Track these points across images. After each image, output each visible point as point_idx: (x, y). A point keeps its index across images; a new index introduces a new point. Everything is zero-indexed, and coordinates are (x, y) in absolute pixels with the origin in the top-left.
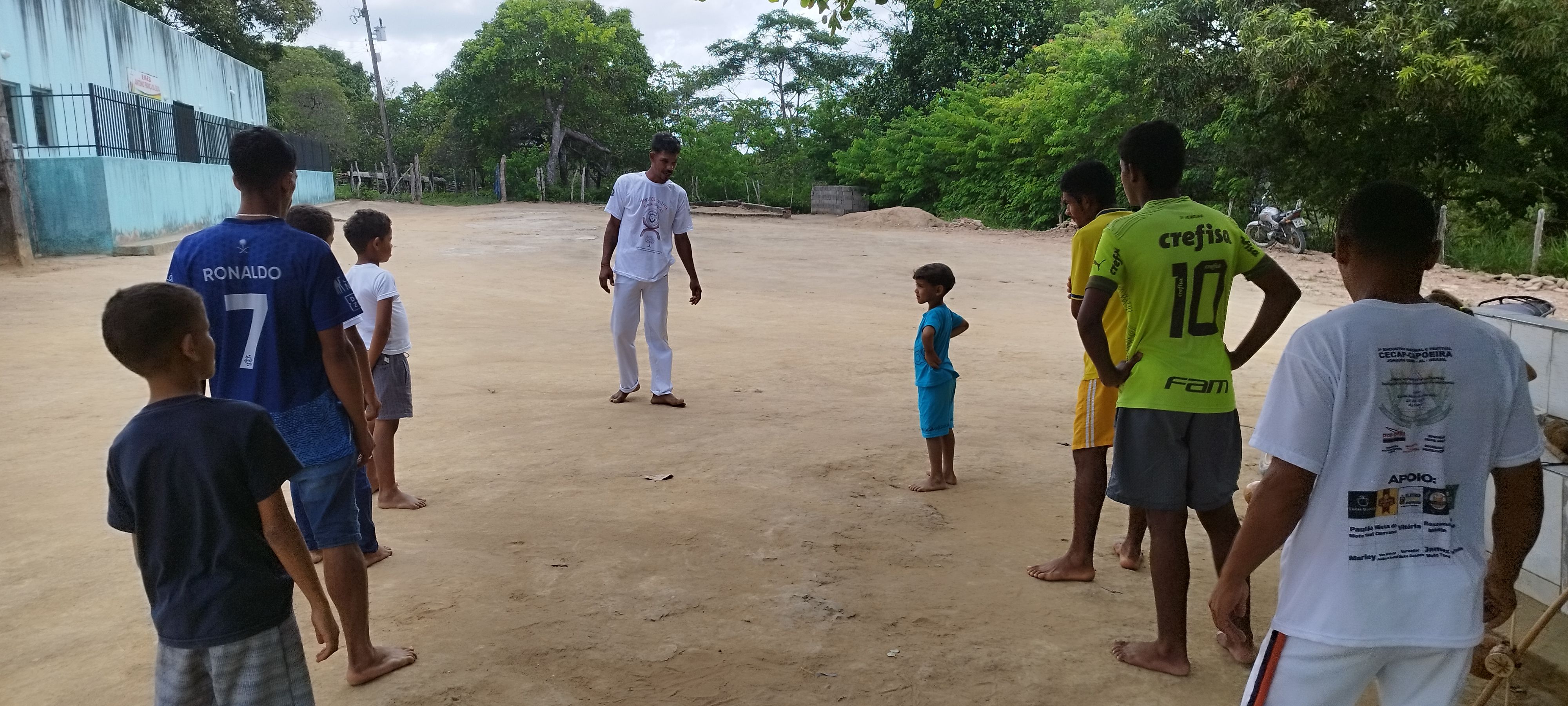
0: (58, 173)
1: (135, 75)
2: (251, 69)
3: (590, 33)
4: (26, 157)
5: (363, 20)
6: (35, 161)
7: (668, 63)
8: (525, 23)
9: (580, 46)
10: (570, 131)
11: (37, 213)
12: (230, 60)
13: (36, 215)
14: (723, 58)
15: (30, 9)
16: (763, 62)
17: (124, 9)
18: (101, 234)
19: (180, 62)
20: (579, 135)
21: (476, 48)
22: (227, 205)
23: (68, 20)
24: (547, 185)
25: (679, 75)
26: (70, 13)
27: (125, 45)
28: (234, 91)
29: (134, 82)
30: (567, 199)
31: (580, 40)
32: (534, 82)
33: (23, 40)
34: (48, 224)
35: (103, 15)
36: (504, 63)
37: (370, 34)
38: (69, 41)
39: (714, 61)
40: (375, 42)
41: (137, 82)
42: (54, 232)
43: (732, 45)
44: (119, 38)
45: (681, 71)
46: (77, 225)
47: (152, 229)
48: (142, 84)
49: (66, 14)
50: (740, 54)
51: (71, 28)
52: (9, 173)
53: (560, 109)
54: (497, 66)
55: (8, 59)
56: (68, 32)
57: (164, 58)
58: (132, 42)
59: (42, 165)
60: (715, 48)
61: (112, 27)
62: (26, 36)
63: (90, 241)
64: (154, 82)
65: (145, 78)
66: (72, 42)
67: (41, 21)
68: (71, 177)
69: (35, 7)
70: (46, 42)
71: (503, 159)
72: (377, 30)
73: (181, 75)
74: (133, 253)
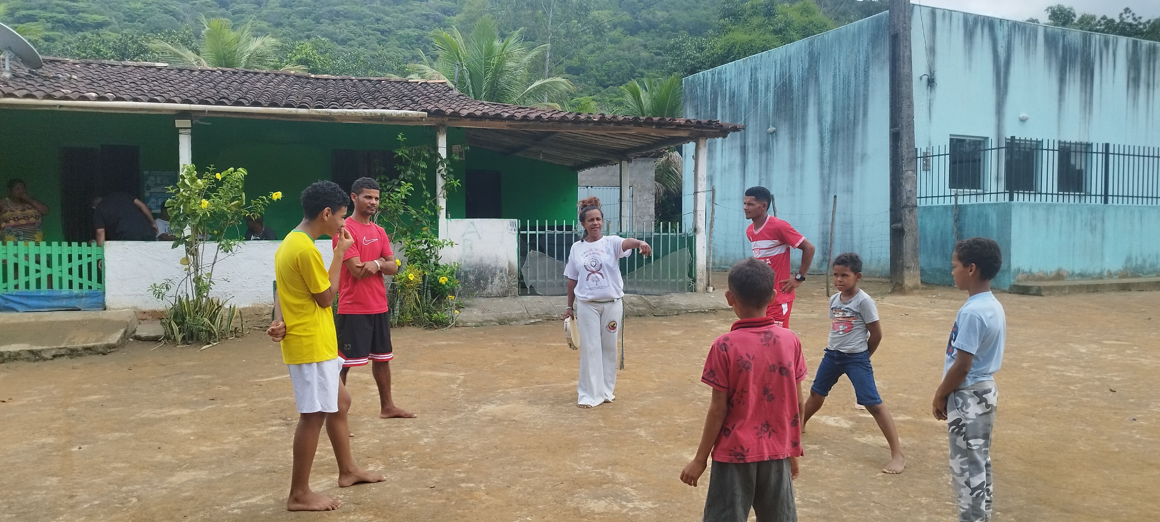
0: (979, 216)
4: (960, 202)
6: (966, 206)
15: (1074, 78)
23: (1134, 81)
26: (1139, 73)
33: (1056, 104)
38: (1131, 100)
47: (1098, 271)
49: (1132, 75)
52: (907, 217)
55: (1028, 122)
56: (1131, 90)
59: (969, 209)
62: (1061, 98)
66: (1135, 98)
67: (1089, 86)
68: (987, 219)
69: (1082, 73)
70: (1091, 102)
74: (1025, 291)
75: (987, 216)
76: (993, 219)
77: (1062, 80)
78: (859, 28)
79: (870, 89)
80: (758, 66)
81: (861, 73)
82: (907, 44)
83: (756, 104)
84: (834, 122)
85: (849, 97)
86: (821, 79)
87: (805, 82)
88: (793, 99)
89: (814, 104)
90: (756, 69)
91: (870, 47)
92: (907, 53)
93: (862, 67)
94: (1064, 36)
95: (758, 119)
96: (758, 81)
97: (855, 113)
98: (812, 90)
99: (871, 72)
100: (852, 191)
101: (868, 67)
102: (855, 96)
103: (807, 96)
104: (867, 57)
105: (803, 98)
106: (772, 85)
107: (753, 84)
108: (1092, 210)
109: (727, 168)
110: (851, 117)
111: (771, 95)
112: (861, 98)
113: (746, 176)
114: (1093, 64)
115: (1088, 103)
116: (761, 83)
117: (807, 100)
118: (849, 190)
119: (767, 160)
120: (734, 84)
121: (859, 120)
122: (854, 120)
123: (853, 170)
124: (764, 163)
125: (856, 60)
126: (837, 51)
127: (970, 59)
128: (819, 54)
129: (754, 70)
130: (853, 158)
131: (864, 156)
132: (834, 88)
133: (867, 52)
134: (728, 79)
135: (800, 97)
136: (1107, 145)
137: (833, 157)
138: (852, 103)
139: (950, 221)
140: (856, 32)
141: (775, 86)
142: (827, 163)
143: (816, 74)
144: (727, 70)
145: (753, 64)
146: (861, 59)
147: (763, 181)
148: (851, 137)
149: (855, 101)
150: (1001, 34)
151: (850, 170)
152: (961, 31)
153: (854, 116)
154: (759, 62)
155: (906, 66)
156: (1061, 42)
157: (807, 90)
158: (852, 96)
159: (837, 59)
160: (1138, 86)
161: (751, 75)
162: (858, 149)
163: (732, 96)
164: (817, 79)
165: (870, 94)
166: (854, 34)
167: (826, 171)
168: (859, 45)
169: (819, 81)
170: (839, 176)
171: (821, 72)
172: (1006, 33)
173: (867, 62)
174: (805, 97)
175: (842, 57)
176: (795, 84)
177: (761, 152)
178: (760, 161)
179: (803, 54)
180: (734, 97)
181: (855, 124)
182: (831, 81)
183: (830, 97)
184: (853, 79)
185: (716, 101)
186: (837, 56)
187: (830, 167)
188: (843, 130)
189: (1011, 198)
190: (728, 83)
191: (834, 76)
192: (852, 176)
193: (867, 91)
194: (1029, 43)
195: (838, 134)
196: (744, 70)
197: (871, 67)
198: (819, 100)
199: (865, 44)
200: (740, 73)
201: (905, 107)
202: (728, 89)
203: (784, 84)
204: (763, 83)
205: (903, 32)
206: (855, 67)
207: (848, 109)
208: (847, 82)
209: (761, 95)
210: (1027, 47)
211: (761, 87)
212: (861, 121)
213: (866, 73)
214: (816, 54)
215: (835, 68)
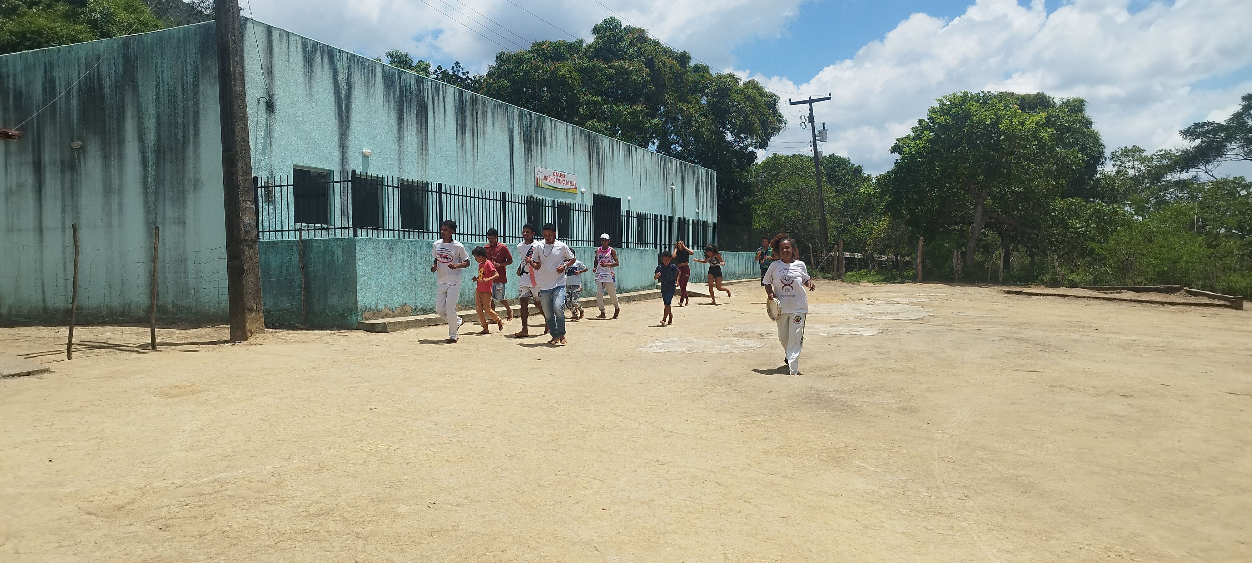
0: (324, 252)
2: (702, 170)
4: (305, 237)
6: (311, 241)
7: (1129, 148)
9: (1003, 133)
10: (994, 214)
12: (674, 163)
13: (307, 291)
14: (1199, 141)
15: (411, 118)
17: (540, 119)
18: (350, 310)
19: (608, 163)
20: (1004, 218)
21: (907, 141)
23: (461, 127)
24: (963, 266)
25: (1142, 160)
26: (465, 120)
27: (536, 149)
28: (677, 187)
29: (542, 177)
30: (983, 281)
32: (956, 169)
33: (396, 142)
34: (315, 299)
35: (510, 123)
37: (814, 136)
38: (459, 145)
39: (1190, 144)
40: (817, 143)
41: (546, 178)
42: (318, 306)
43: (1211, 127)
44: (528, 142)
45: (1143, 155)
46: (334, 300)
48: (552, 180)
49: (459, 122)
50: (1221, 137)
51: (464, 133)
52: (247, 254)
53: (984, 194)
54: (923, 157)
55: (371, 157)
56: (459, 136)
57: (587, 159)
58: (545, 145)
59: (314, 244)
61: (520, 133)
62: (400, 139)
63: (343, 316)
64: (569, 179)
65: (558, 175)
66: (463, 144)
67: (424, 127)
68: (333, 256)
69: (417, 115)
70: (427, 144)
71: (921, 243)
72: (820, 133)
73: (608, 173)
74: (372, 329)
75: (332, 252)
76: (339, 255)
77: (400, 120)
78: (184, 35)
79: (201, 106)
80: (55, 63)
81: (190, 87)
82: (238, 59)
84: (158, 139)
85: (176, 113)
86: (140, 88)
87: (119, 88)
88: (104, 109)
89: (133, 117)
90: (52, 66)
91: (199, 58)
92: (239, 69)
93: (190, 80)
94: (400, 77)
95: (58, 129)
96: (55, 81)
97: (184, 132)
98: (128, 99)
99: (201, 87)
100: (184, 223)
101: (198, 81)
102: (183, 112)
103: (123, 107)
104: (196, 69)
105: (118, 109)
106: (76, 89)
107: (48, 84)
109: (14, 189)
110: (180, 136)
111: (74, 102)
112: (191, 115)
113: (43, 200)
114: (427, 107)
115: (424, 145)
116: (60, 85)
117: (123, 112)
118: (181, 222)
119: (72, 181)
120: (21, 81)
121: (189, 141)
122: (183, 140)
123: (184, 198)
124: (67, 185)
125: (183, 71)
126: (159, 57)
127: (311, 88)
128: (137, 58)
129: (49, 68)
130: (183, 183)
132: (157, 101)
133: (196, 63)
134: (11, 73)
135: (114, 107)
136: (440, 185)
137: (159, 182)
138: (180, 119)
139: (296, 257)
140: (181, 38)
141: (80, 89)
142: (151, 189)
143: (133, 81)
144: (10, 63)
145: (48, 58)
146: (189, 70)
147: (67, 208)
148: (181, 161)
149: (184, 118)
150: (341, 65)
151: (180, 198)
152: (301, 55)
153: (184, 136)
154: (55, 57)
155: (238, 83)
156: (398, 82)
157: (123, 98)
158: (180, 112)
159: (159, 66)
160: (465, 133)
161: (45, 72)
162: (190, 174)
163: (19, 96)
164: (135, 87)
165: (201, 111)
166: (179, 39)
167: (151, 198)
168: (185, 53)
169: (137, 91)
170: (168, 205)
171: (140, 78)
172: (346, 65)
173: (196, 74)
174: (121, 108)
175: (165, 65)
176: (107, 90)
177: (63, 171)
178: (63, 184)
179: (116, 55)
180: (21, 97)
181: (185, 145)
182: (152, 93)
183: (152, 110)
184: (180, 92)
186: (159, 63)
187: (156, 194)
188: (171, 150)
189: (355, 234)
190: (11, 79)
191: (157, 86)
192: (184, 205)
193: (198, 108)
194: (368, 79)
195: (164, 155)
196: (35, 65)
197: (200, 80)
198: (139, 113)
199: (193, 55)
200: (28, 68)
201: (238, 129)
202: (11, 86)
203: (92, 89)
204: (63, 85)
205: (232, 45)
206: (183, 79)
207: (176, 127)
208: (172, 95)
209: (60, 99)
210: (367, 83)
211: (60, 89)
212: (191, 142)
213: (196, 86)
214: (133, 57)
215: (157, 77)
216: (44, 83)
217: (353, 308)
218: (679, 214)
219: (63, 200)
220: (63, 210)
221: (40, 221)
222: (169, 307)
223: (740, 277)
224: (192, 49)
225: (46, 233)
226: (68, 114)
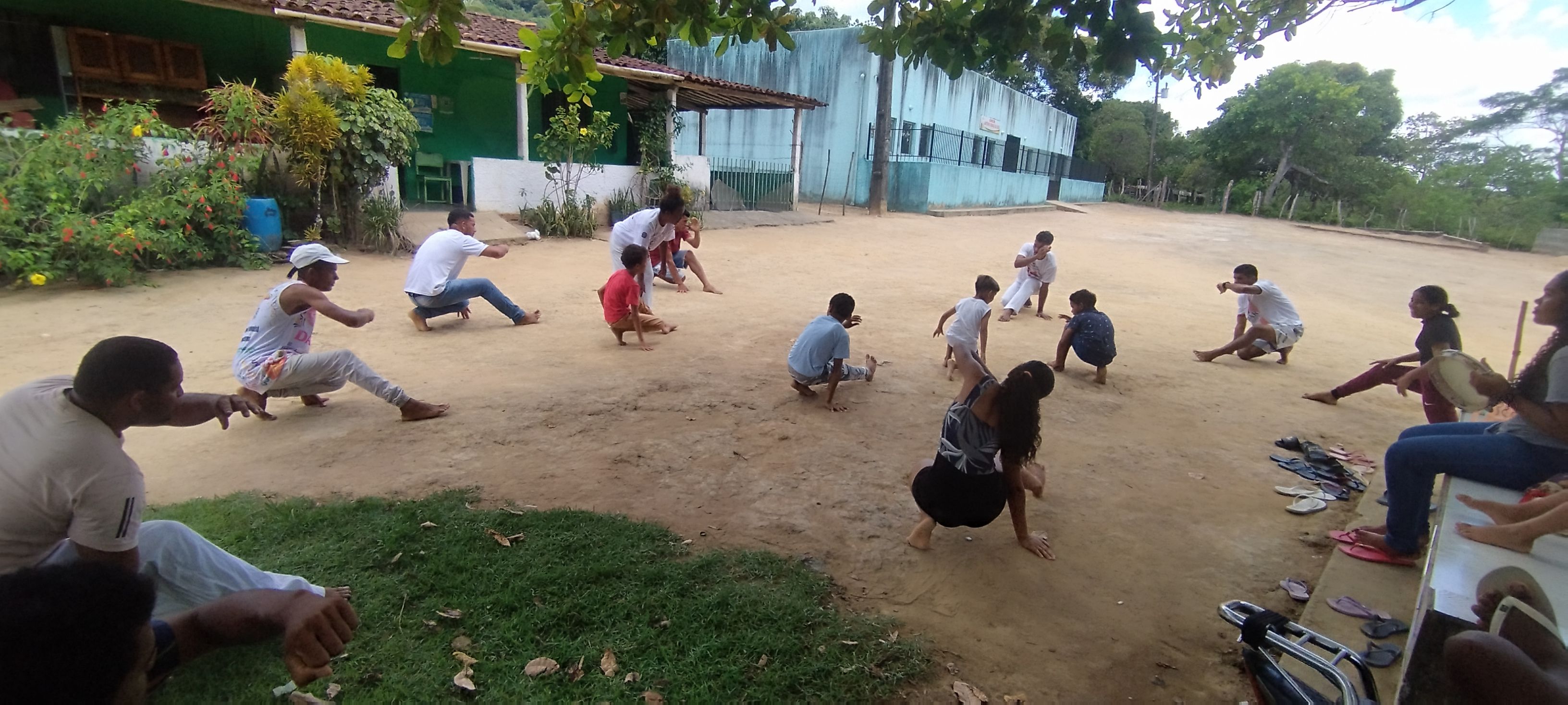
0: (911, 169)
1: (985, 119)
2: (1069, 116)
3: (1331, 91)
5: (1154, 84)
6: (902, 163)
7: (1426, 114)
8: (1277, 84)
9: (1320, 101)
10: (1295, 166)
11: (898, 189)
12: (1054, 111)
13: (897, 190)
14: (1498, 109)
15: (931, 83)
16: (1551, 111)
17: (988, 81)
18: (922, 203)
19: (1018, 112)
20: (1302, 169)
21: (1234, 102)
22: (1010, 196)
23: (951, 89)
24: (1262, 204)
25: (1435, 125)
26: (954, 85)
27: (984, 102)
28: (1053, 129)
29: (984, 123)
30: (1275, 217)
31: (1319, 96)
32: (1272, 127)
33: (923, 99)
34: (901, 195)
35: (974, 85)
36: (1251, 113)
37: (1157, 93)
38: (949, 100)
39: (1488, 112)
40: (1159, 98)
41: (986, 123)
42: (903, 200)
43: (1514, 97)
44: (980, 98)
45: (1438, 121)
46: (913, 197)
48: (988, 124)
49: (951, 86)
50: (1522, 105)
51: (952, 92)
52: (885, 168)
53: (1290, 148)
54: (1245, 116)
55: (912, 110)
56: (950, 97)
57: (1008, 109)
58: (988, 100)
59: (905, 165)
60: (1491, 101)
61: (978, 91)
62: (925, 97)
63: (917, 206)
64: (997, 123)
65: (992, 121)
67: (935, 90)
71: (1230, 184)
72: (1163, 90)
73: (1017, 120)
74: (935, 214)
75: (916, 170)
76: (919, 171)
77: (926, 86)
78: (834, 34)
79: (840, 78)
83: (742, 73)
85: (823, 82)
86: (801, 66)
87: (787, 64)
88: (776, 75)
89: (795, 81)
91: (842, 51)
93: (835, 62)
96: (744, 56)
97: (827, 93)
98: (792, 72)
99: (841, 67)
102: (828, 81)
104: (839, 55)
105: (785, 75)
106: (758, 62)
107: (740, 58)
108: (956, 169)
111: (756, 70)
112: (833, 84)
115: (934, 101)
116: (748, 58)
117: (789, 78)
118: (820, 146)
119: (751, 117)
121: (830, 98)
122: (827, 97)
123: (824, 132)
124: (748, 119)
125: (830, 56)
126: (815, 47)
128: (800, 46)
129: (741, 48)
130: (824, 124)
131: (833, 124)
132: (812, 73)
133: (839, 52)
135: (783, 75)
137: (808, 121)
138: (826, 86)
140: (832, 36)
141: (761, 62)
143: (797, 60)
146: (834, 56)
149: (828, 84)
151: (821, 132)
157: (789, 70)
158: (826, 81)
159: (815, 52)
161: (739, 50)
162: (829, 118)
164: (797, 64)
165: (840, 81)
166: (829, 38)
168: (833, 46)
169: (799, 66)
170: (813, 135)
171: (801, 59)
173: (839, 59)
174: (788, 74)
175: (819, 52)
176: (779, 64)
178: (745, 118)
180: (721, 64)
182: (809, 65)
183: (807, 78)
184: (827, 69)
185: (703, 64)
186: (815, 50)
191: (812, 64)
192: (823, 136)
193: (838, 79)
197: (842, 63)
198: (799, 79)
199: (838, 45)
203: (769, 62)
204: (750, 58)
206: (830, 61)
207: (822, 90)
208: (822, 69)
209: (747, 68)
211: (748, 61)
213: (838, 67)
214: (798, 46)
215: (813, 59)
216: (737, 57)
217: (924, 203)
218: (1051, 151)
219: (745, 128)
220: (744, 133)
221: (729, 138)
222: (808, 194)
223: (1090, 200)
224: (838, 44)
225: (732, 146)
226: (752, 76)
